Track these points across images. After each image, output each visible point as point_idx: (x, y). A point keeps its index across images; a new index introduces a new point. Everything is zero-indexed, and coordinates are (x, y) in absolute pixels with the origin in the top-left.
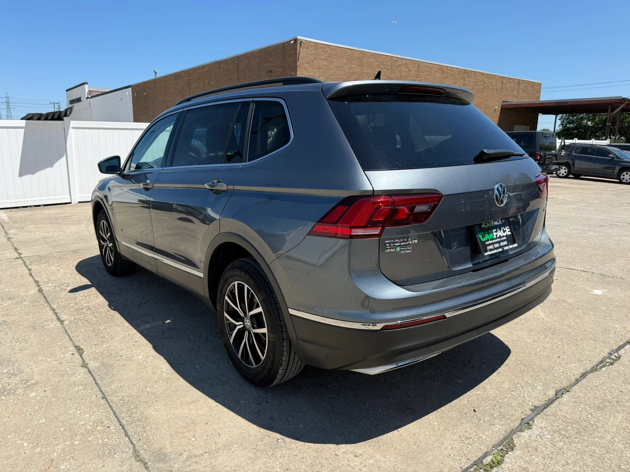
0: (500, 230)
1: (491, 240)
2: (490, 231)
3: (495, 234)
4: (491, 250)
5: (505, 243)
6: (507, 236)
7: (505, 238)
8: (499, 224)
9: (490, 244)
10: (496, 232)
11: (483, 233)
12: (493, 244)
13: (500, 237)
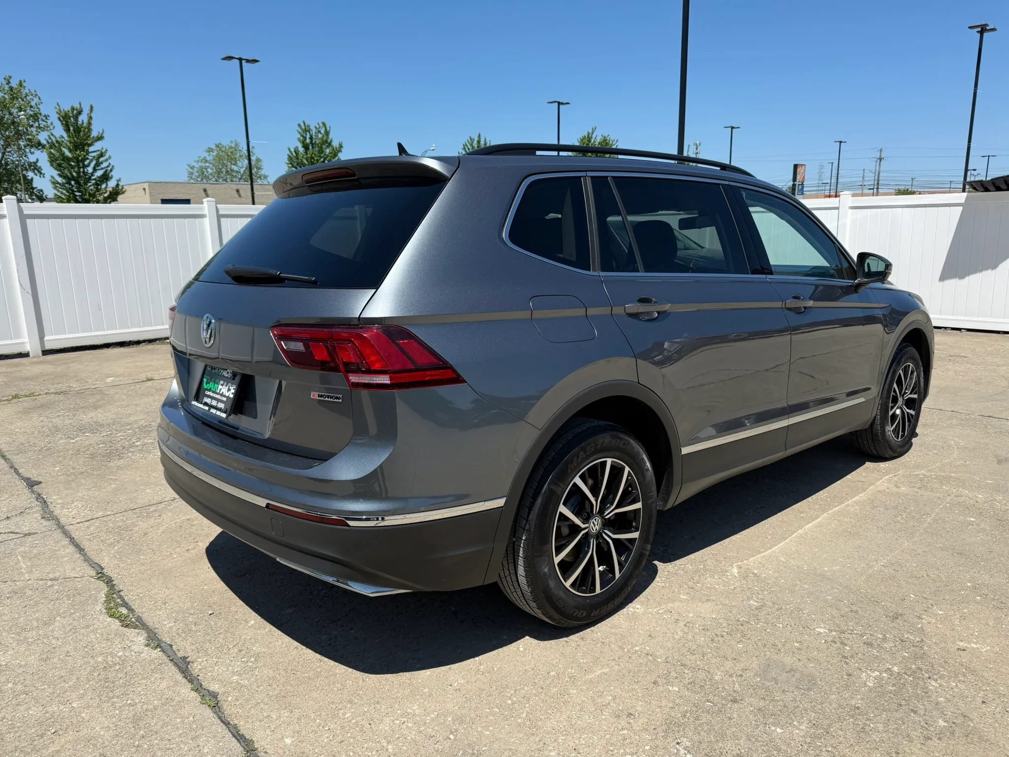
0: (226, 386)
1: (213, 392)
2: (217, 380)
3: (220, 387)
4: (206, 404)
5: (221, 405)
6: (228, 397)
7: (225, 399)
8: (226, 376)
9: (209, 396)
10: (222, 385)
11: (209, 378)
12: (212, 398)
13: (222, 395)
